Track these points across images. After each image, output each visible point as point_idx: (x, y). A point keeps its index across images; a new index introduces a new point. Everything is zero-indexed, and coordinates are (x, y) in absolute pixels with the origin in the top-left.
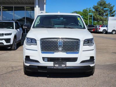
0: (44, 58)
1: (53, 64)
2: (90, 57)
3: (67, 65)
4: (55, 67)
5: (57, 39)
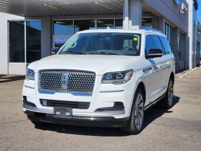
0: (41, 101)
1: (54, 111)
2: (113, 103)
3: (73, 113)
4: (56, 115)
5: (61, 71)
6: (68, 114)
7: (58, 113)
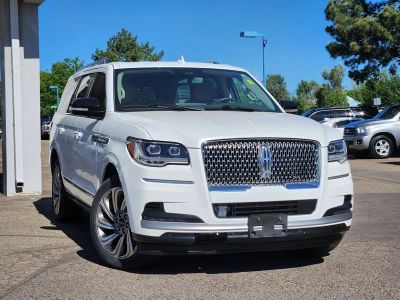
1: (249, 225)
2: (343, 198)
3: (289, 225)
4: (254, 233)
6: (279, 227)
7: (258, 228)
